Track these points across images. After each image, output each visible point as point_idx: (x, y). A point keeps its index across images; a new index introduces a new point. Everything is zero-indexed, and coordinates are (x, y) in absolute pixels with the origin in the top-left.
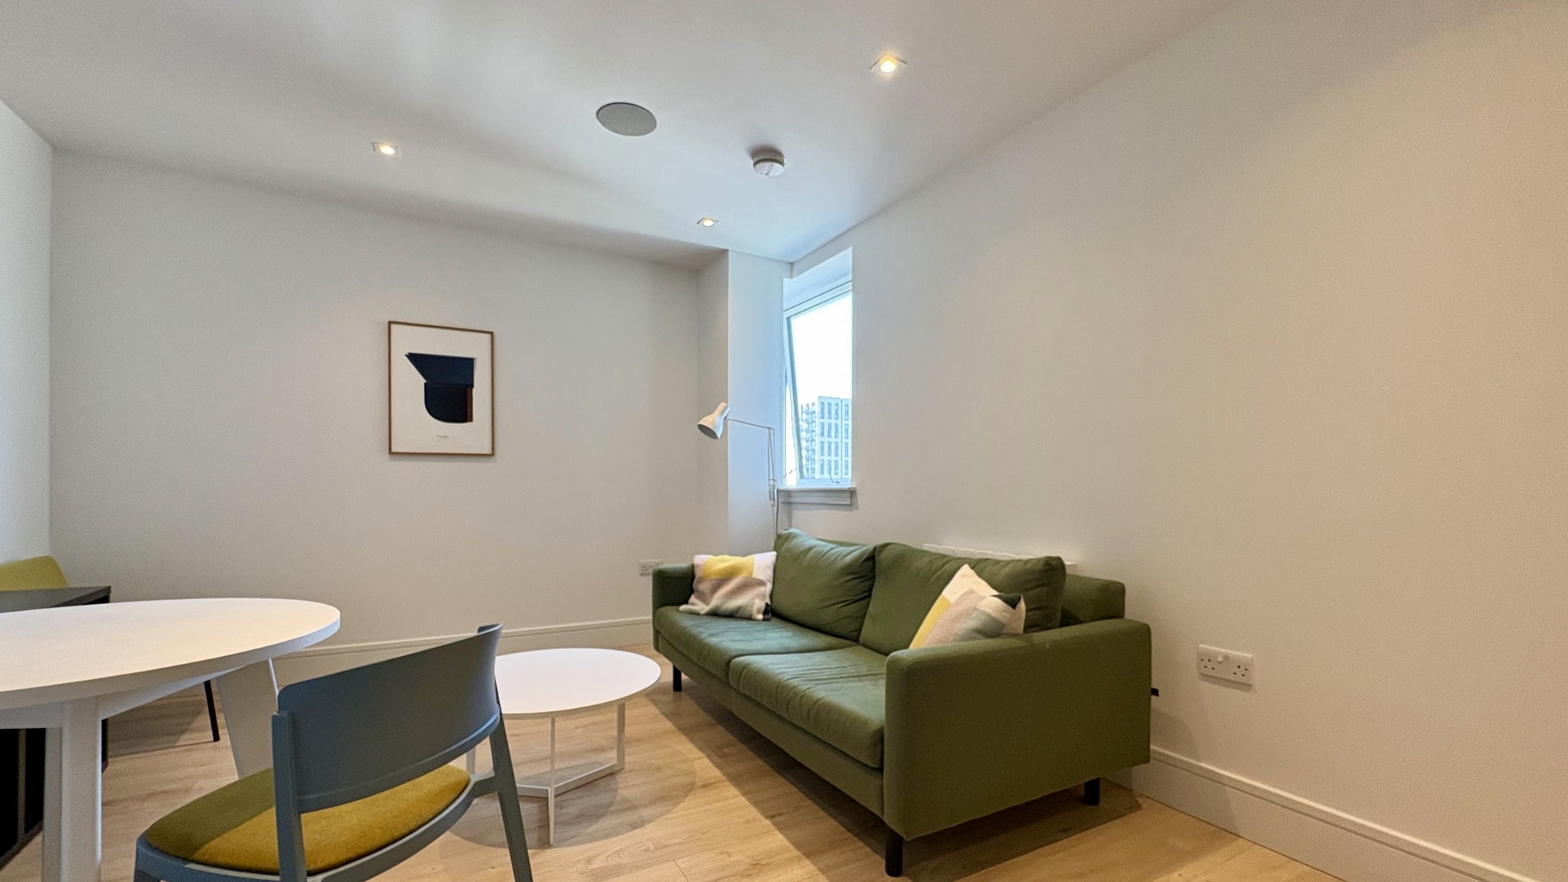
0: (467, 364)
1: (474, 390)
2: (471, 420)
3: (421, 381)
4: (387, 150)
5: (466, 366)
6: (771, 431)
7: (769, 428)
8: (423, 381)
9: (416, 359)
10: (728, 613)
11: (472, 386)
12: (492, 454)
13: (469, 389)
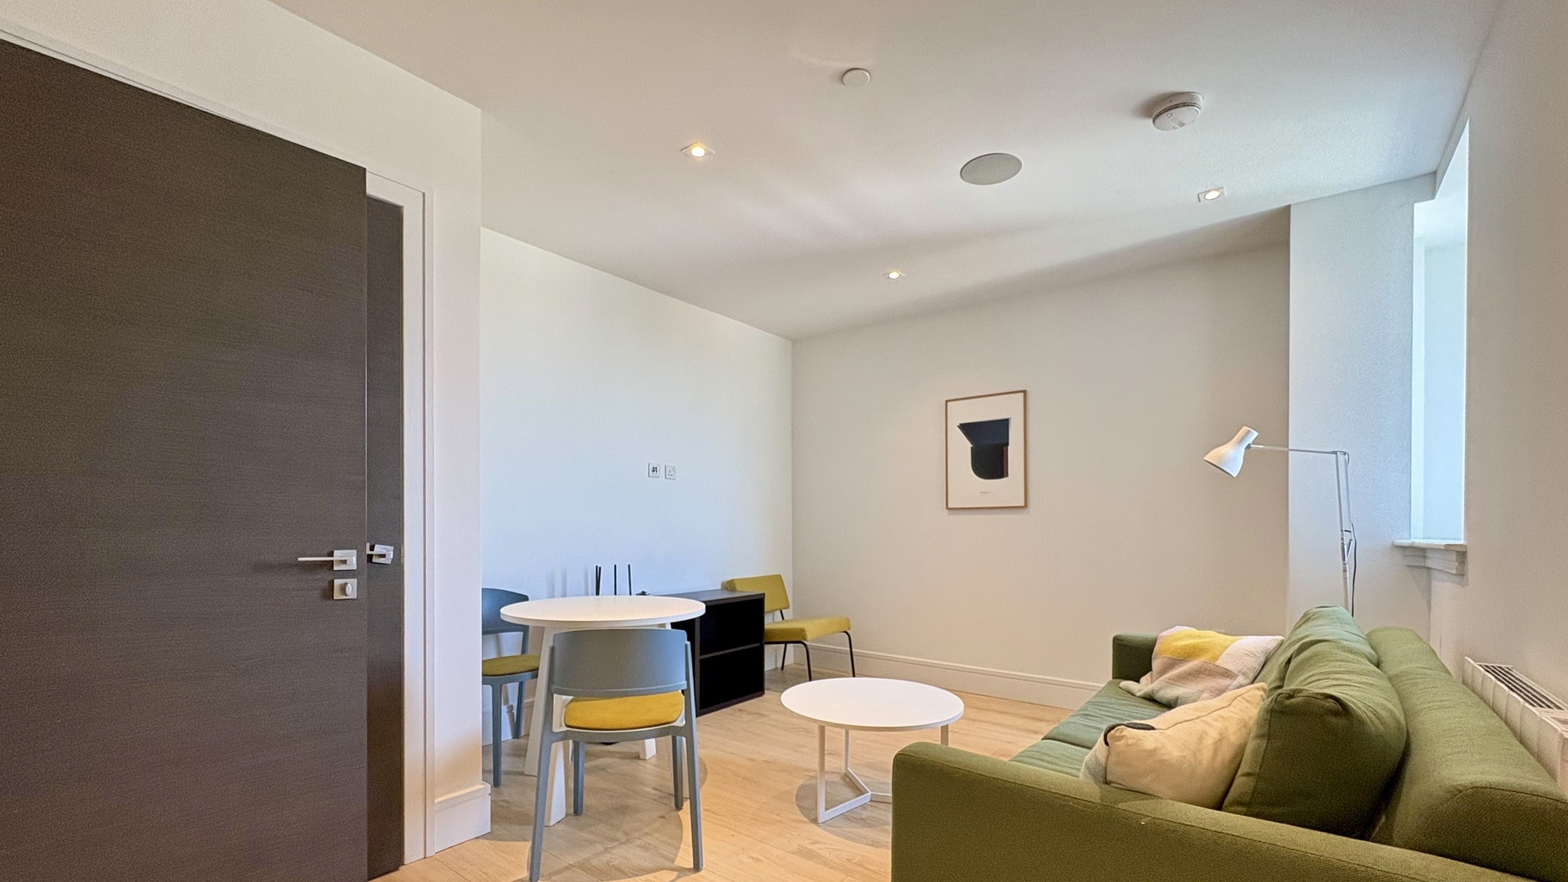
0: (1004, 424)
1: (1009, 448)
2: (1007, 476)
3: (969, 445)
4: (894, 275)
5: (1001, 427)
6: (1341, 458)
7: (1335, 453)
8: (970, 445)
9: (967, 428)
10: (1164, 701)
11: (1007, 444)
12: (1026, 506)
13: (1005, 448)
